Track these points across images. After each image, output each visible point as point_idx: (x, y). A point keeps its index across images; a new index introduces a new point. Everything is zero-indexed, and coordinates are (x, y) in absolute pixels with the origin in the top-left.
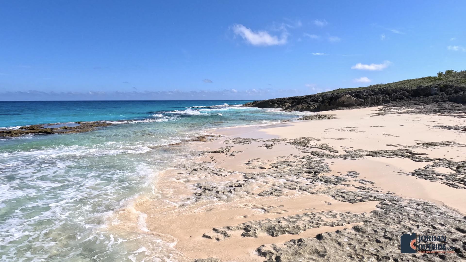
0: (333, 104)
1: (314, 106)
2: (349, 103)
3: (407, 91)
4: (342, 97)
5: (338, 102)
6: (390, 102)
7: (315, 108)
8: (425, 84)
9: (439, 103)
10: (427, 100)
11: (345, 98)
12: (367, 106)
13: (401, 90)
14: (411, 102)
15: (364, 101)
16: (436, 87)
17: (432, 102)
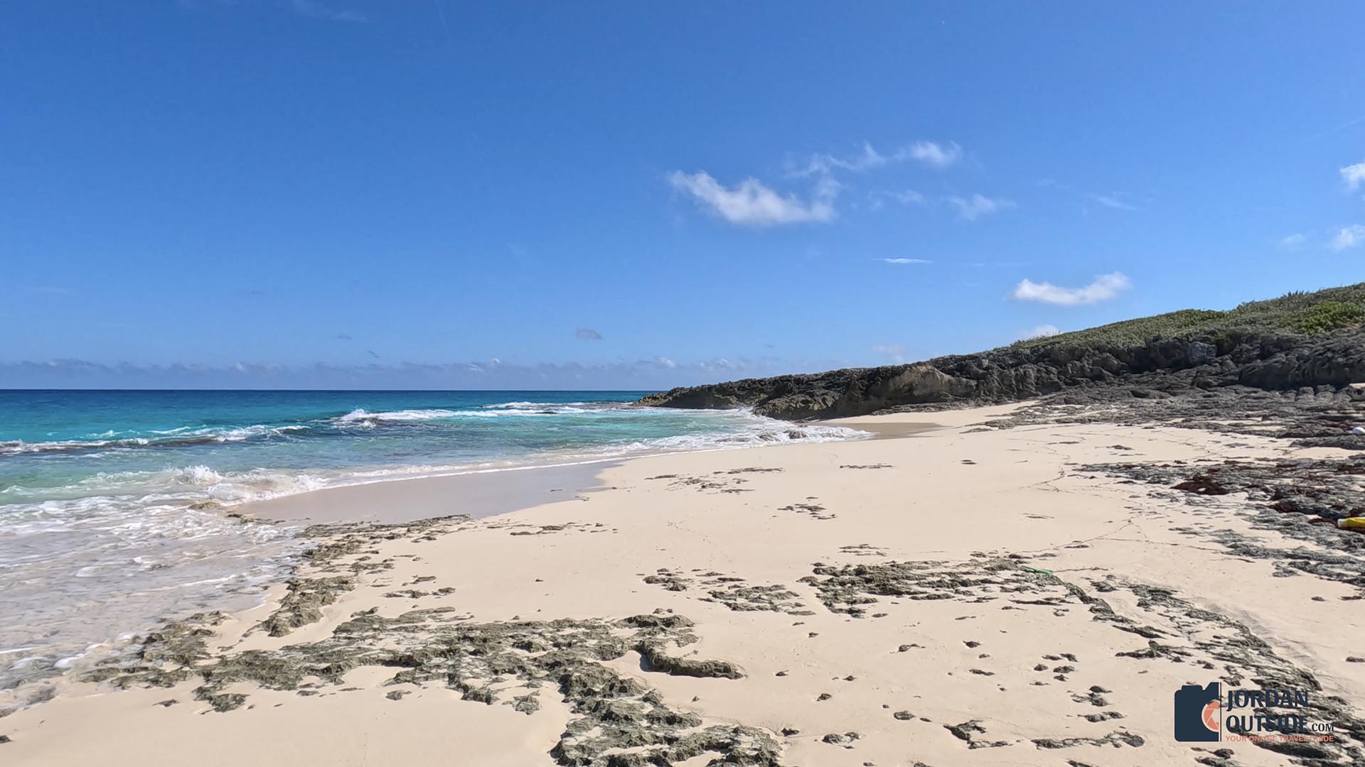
0: (878, 396)
1: (824, 400)
2: (926, 391)
3: (1116, 353)
4: (906, 372)
6: (1059, 389)
7: (825, 407)
8: (1173, 331)
9: (1209, 391)
10: (1174, 382)
11: (915, 374)
12: (987, 401)
13: (1094, 349)
14: (1125, 387)
15: (977, 386)
16: (1204, 340)
17: (1191, 389)
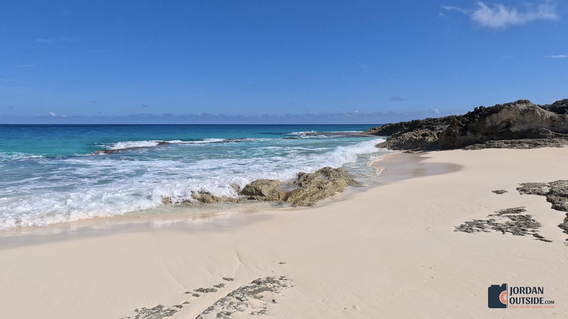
0: (475, 132)
2: (525, 127)
4: (504, 110)
5: (489, 124)
11: (513, 112)
